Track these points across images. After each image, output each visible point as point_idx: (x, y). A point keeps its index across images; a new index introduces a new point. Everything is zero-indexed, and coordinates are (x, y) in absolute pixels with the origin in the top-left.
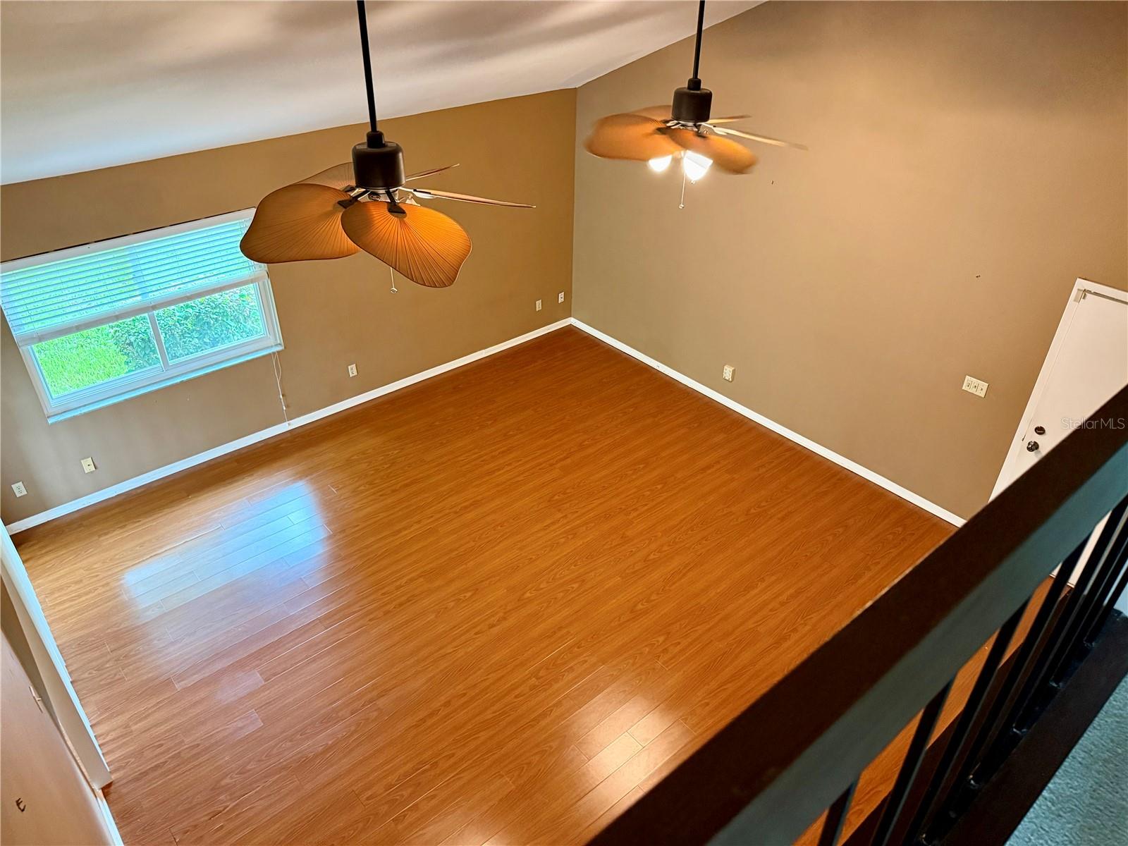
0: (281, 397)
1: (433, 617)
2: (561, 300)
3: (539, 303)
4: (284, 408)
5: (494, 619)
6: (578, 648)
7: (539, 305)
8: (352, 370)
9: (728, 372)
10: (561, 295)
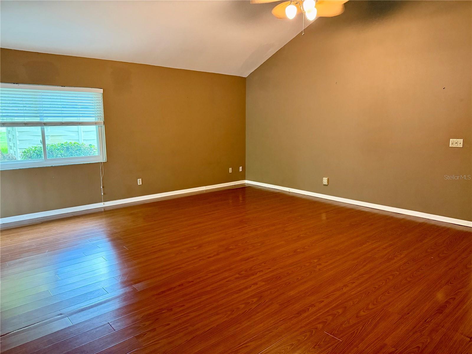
0: (102, 187)
1: (174, 255)
2: (241, 170)
3: (230, 169)
4: (103, 194)
5: (212, 255)
6: (264, 264)
7: (230, 170)
8: (140, 182)
9: (325, 181)
10: (241, 168)
